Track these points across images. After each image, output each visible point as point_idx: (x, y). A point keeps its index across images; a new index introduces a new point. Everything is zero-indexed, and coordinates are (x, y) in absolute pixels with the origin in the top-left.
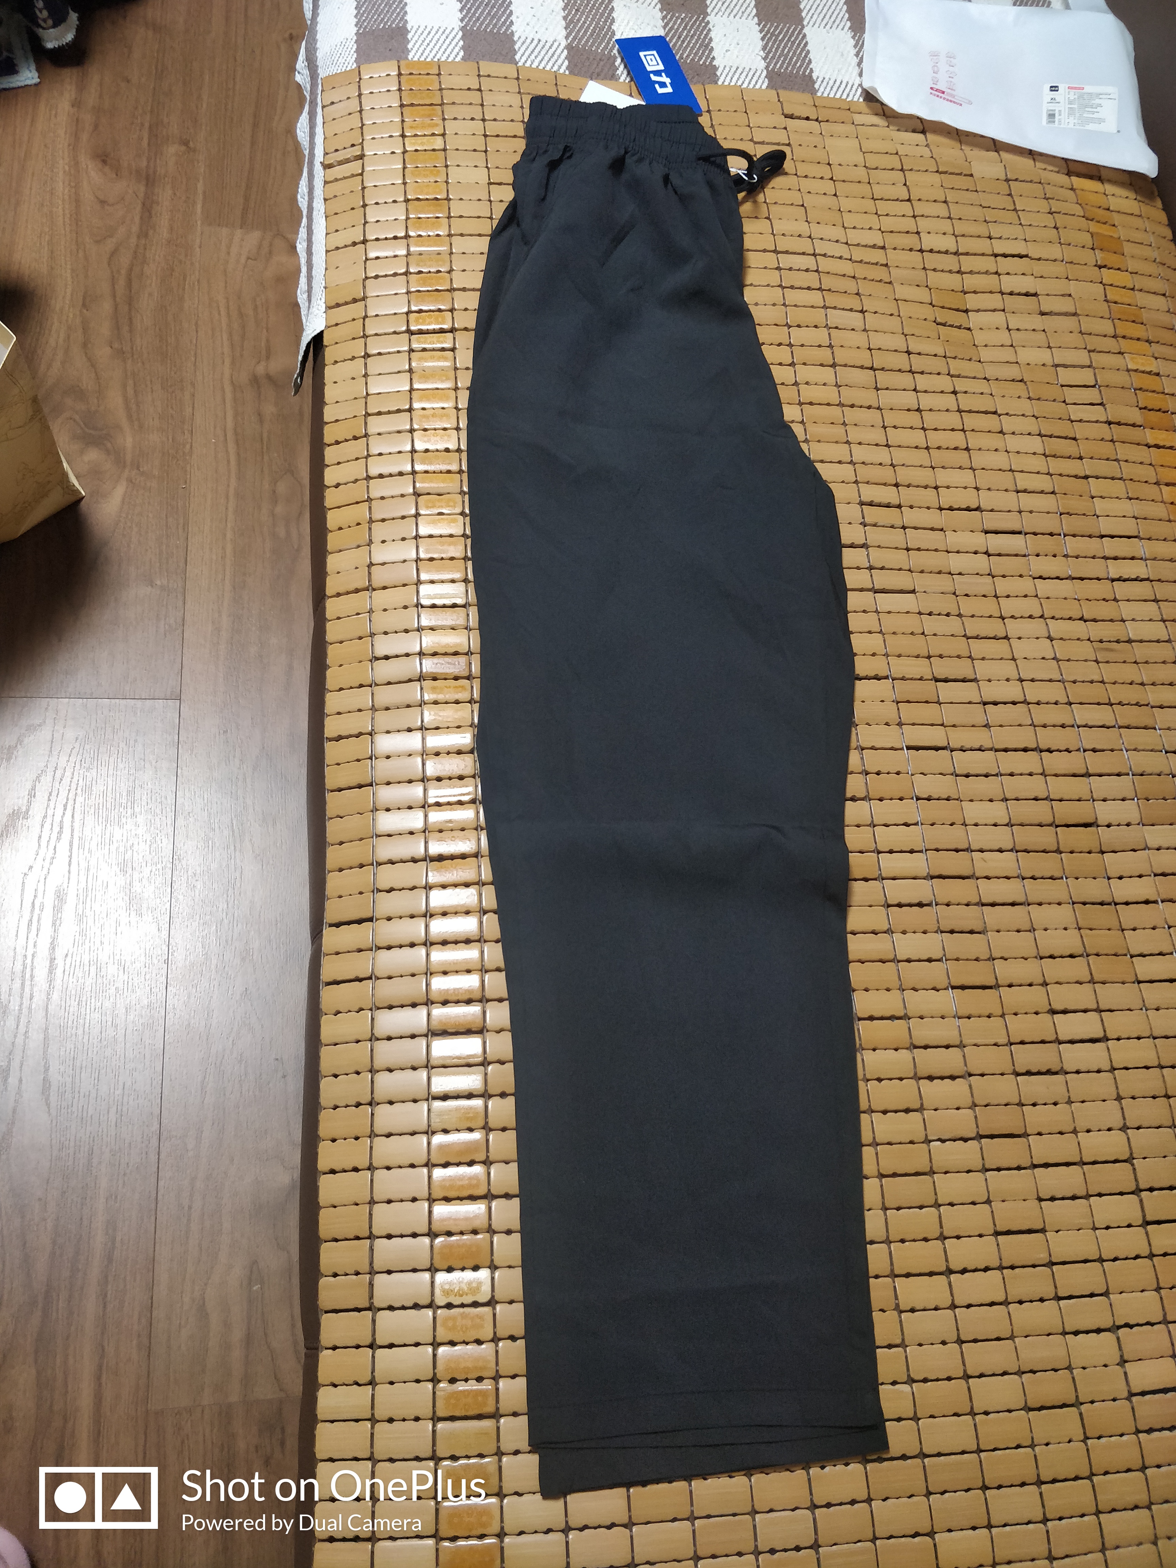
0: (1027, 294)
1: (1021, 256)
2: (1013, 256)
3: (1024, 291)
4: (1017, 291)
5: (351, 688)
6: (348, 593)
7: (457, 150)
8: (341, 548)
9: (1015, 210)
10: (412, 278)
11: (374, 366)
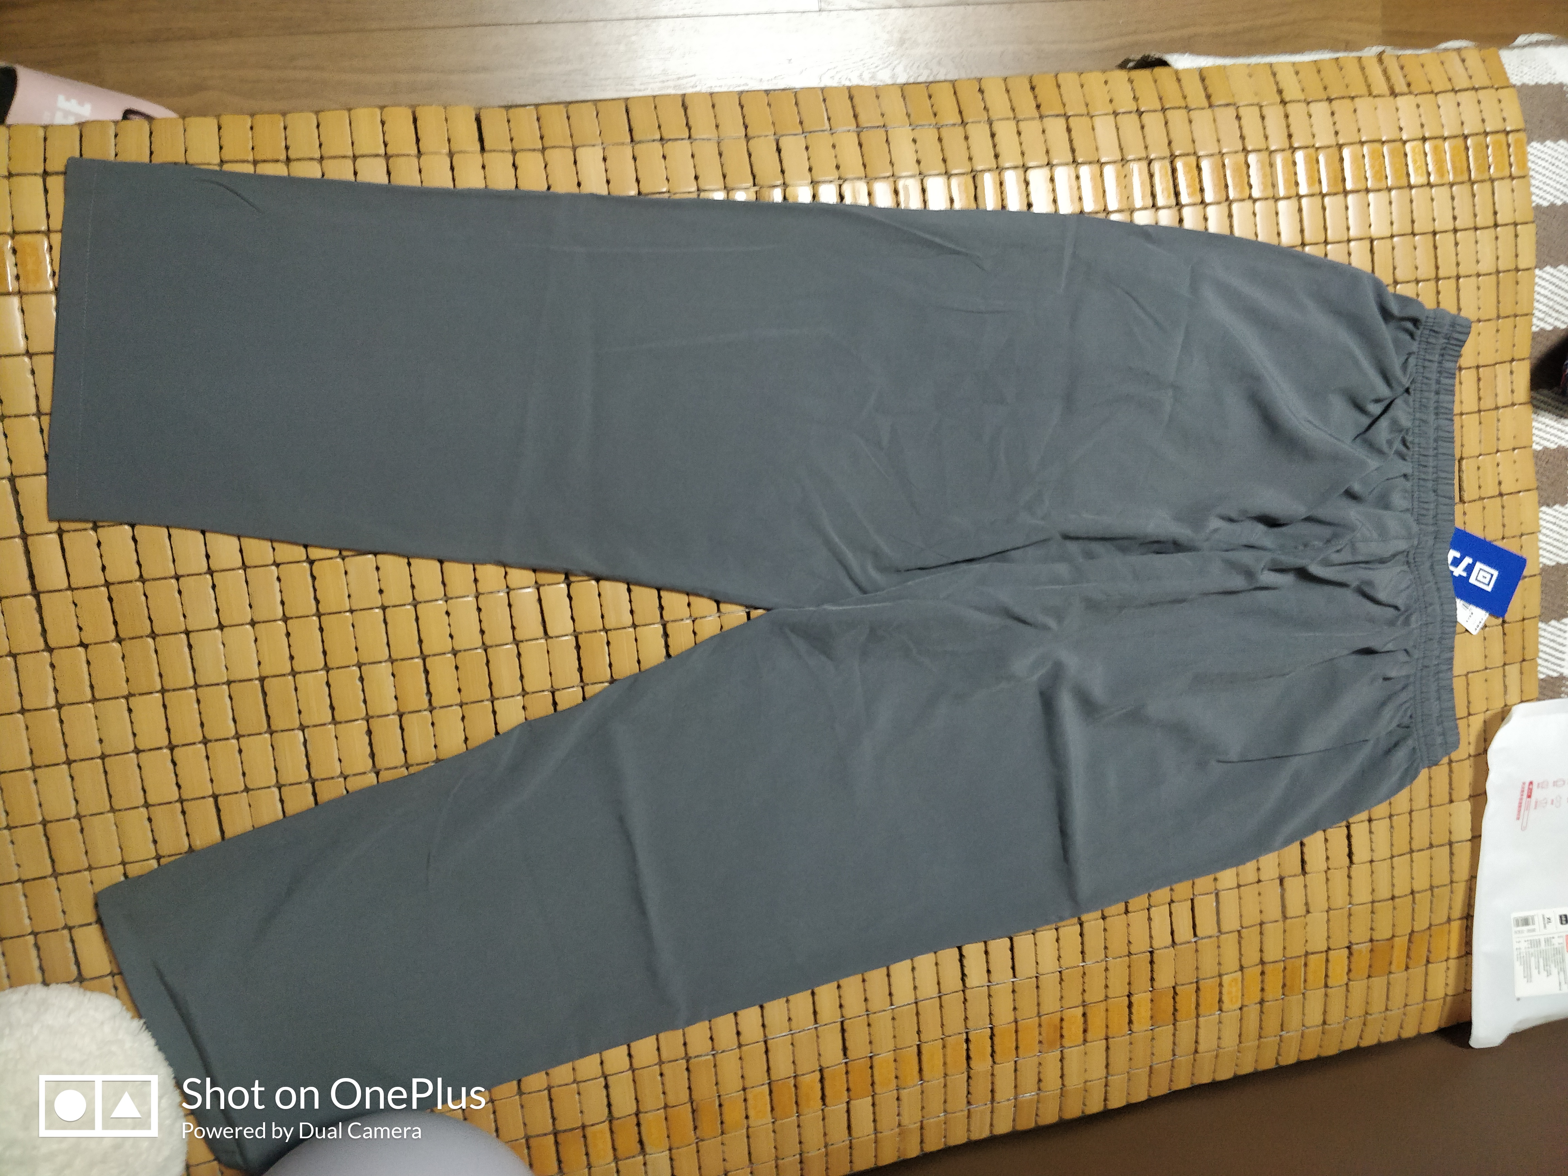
0: (1303, 862)
1: (1350, 855)
2: (1350, 846)
3: (1306, 858)
7: (1411, 201)
8: (907, 99)
10: (1241, 157)
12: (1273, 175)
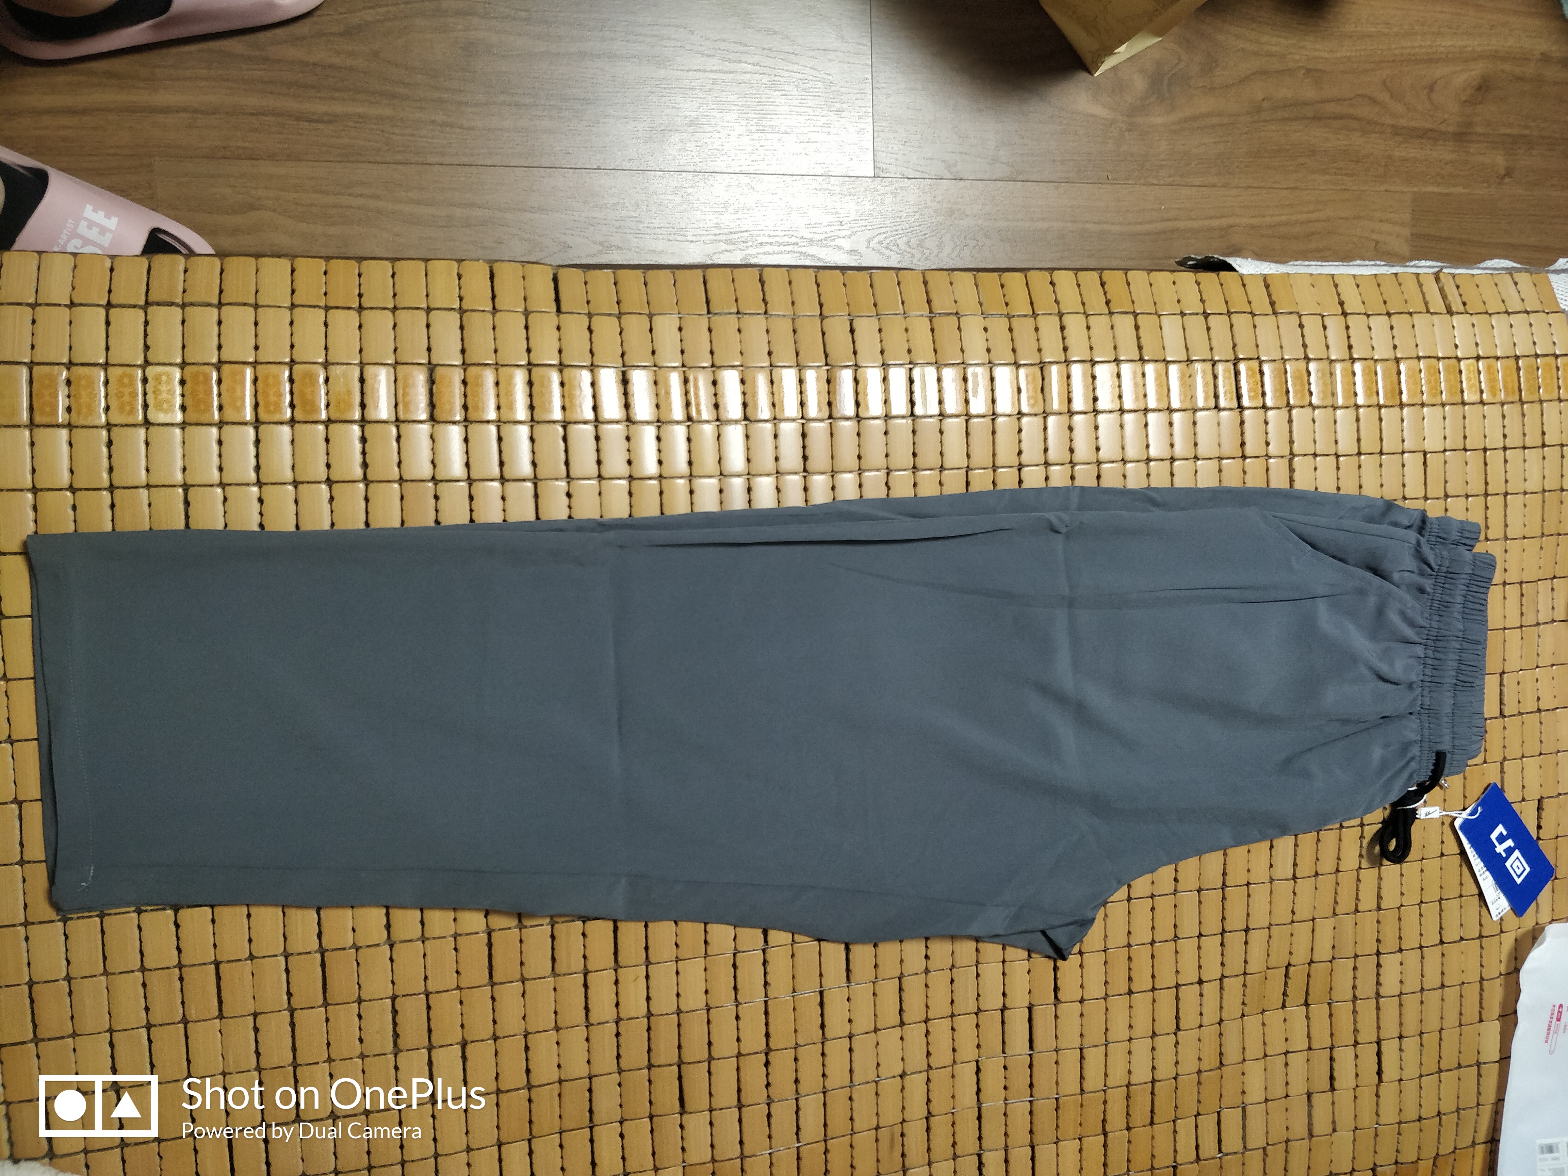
0: (1332, 1078)
1: (1379, 1073)
2: (1379, 1063)
3: (1336, 1074)
4: (1335, 1066)
5: (819, 296)
6: (927, 292)
7: (1464, 417)
8: (980, 287)
9: (1440, 1071)
10: (1302, 364)
11: (1196, 324)
12: (1333, 383)
